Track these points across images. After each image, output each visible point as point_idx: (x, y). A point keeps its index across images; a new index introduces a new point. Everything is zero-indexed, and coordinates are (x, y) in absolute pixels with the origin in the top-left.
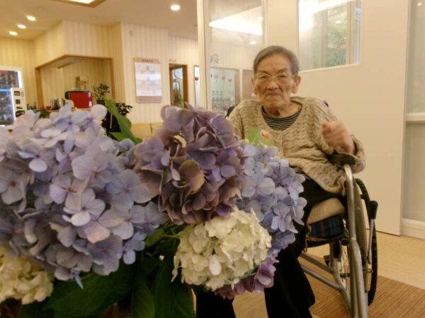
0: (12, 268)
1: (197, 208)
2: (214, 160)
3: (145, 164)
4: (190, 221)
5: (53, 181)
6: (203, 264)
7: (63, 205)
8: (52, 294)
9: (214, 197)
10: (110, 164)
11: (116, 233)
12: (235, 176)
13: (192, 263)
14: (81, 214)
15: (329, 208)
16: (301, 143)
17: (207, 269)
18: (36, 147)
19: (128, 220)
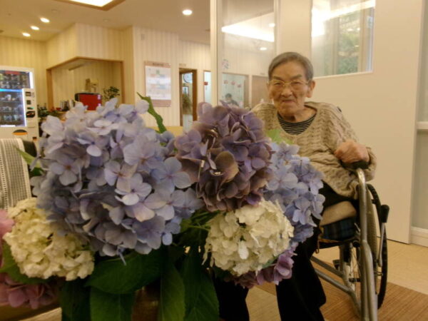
0: (60, 246)
1: (230, 196)
2: (247, 153)
3: (184, 153)
4: (223, 208)
5: (105, 165)
6: (233, 248)
7: (115, 187)
8: (93, 272)
9: (246, 186)
10: (156, 153)
11: (159, 214)
12: (265, 168)
13: (223, 248)
14: (131, 195)
15: (342, 210)
16: (315, 147)
17: (236, 253)
18: (92, 135)
19: (170, 204)
